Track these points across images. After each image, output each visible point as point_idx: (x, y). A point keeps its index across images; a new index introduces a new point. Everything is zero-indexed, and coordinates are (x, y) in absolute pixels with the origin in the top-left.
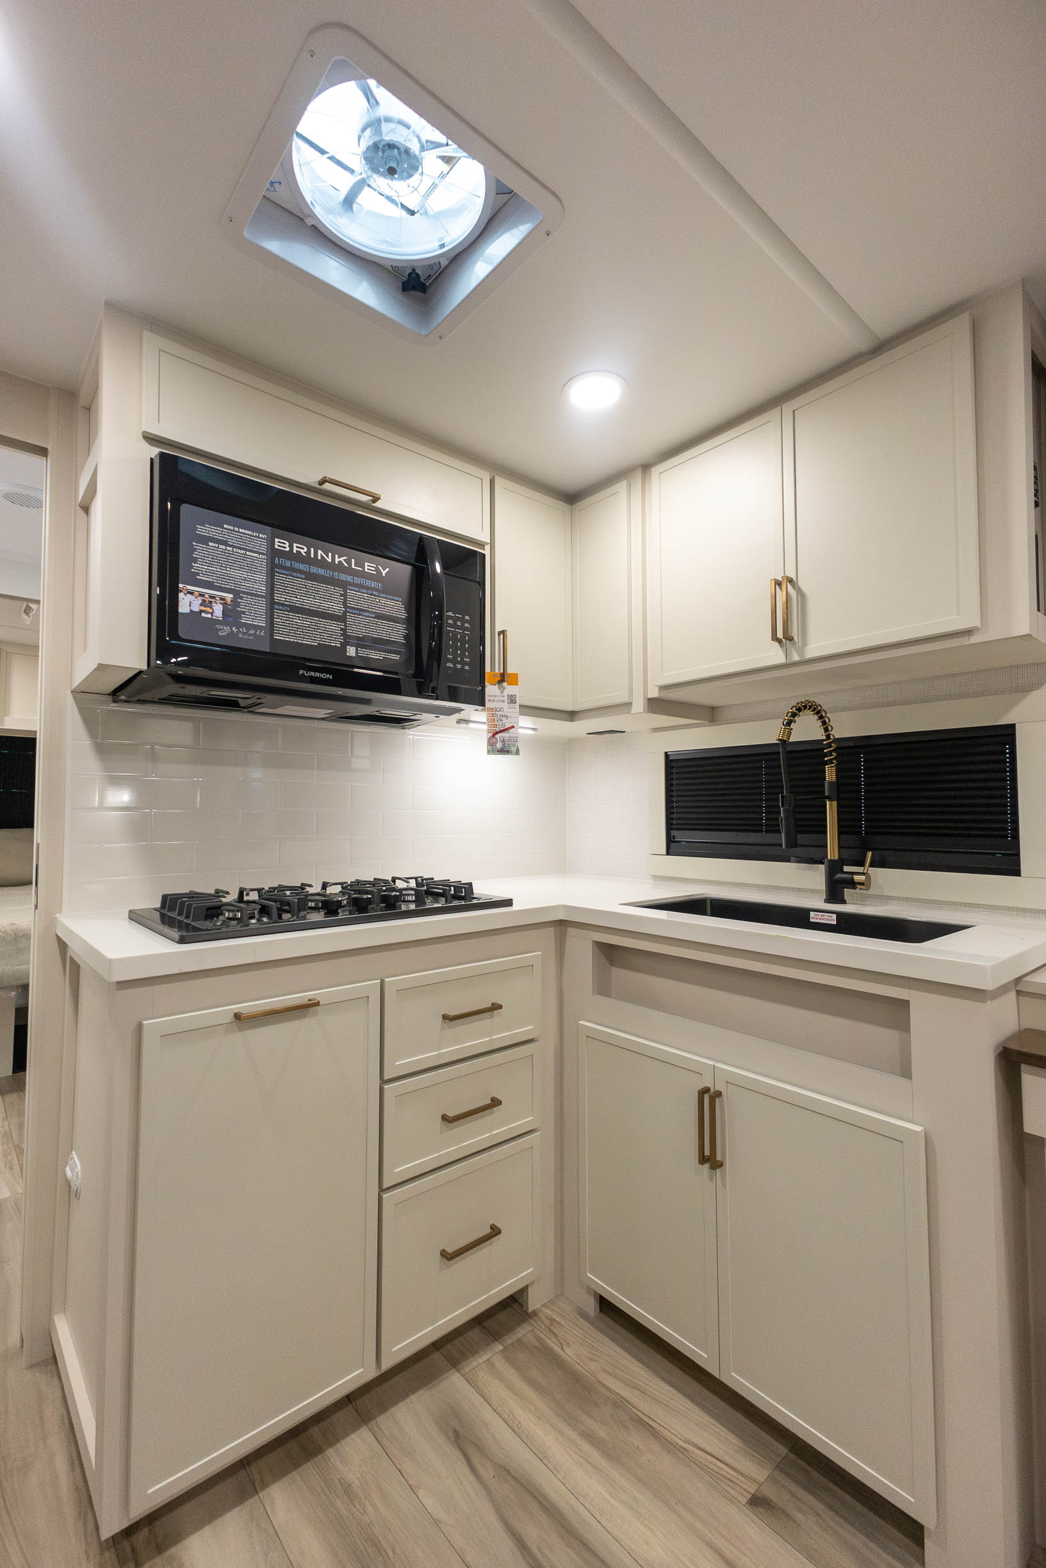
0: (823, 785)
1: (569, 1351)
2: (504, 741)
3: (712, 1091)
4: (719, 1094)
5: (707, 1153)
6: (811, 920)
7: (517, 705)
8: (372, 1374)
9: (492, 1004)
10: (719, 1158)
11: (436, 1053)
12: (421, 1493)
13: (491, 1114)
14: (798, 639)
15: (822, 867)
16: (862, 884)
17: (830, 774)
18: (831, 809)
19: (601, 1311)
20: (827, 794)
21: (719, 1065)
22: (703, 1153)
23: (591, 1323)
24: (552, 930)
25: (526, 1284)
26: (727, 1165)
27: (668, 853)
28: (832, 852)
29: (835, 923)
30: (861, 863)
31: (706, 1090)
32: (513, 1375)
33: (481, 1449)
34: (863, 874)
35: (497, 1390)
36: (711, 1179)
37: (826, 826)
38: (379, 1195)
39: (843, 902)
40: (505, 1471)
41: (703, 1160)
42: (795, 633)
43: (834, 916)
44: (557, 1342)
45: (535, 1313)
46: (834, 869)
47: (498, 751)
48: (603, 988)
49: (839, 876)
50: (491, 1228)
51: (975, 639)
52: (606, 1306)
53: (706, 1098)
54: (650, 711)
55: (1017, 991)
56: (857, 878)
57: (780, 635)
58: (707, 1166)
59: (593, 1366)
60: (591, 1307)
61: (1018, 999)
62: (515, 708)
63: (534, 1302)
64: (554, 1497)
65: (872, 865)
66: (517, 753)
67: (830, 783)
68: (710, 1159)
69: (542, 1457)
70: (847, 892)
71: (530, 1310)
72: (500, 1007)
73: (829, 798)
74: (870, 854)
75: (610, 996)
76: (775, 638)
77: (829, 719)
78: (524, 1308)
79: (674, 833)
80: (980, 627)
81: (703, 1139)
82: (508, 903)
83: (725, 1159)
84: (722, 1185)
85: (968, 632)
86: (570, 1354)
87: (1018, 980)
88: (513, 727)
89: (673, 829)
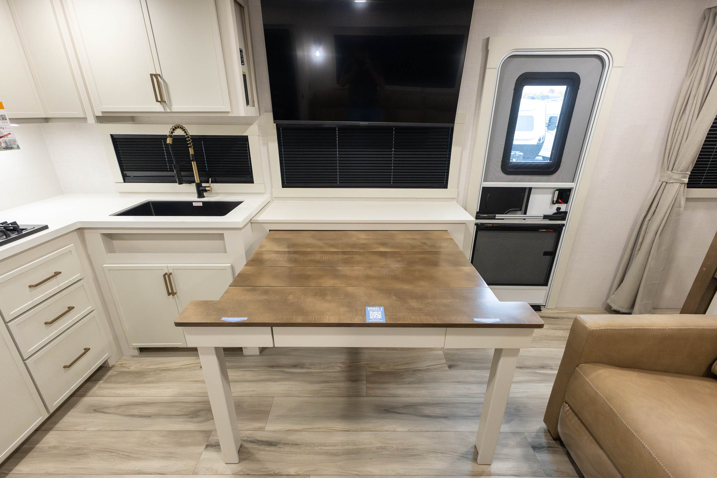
0: (190, 156)
1: (132, 368)
2: (6, 142)
3: (168, 273)
4: (171, 274)
5: (170, 291)
6: (194, 205)
7: (7, 119)
8: (47, 415)
9: (55, 273)
10: (175, 291)
11: (31, 302)
12: (87, 430)
13: (70, 313)
14: (168, 102)
15: (194, 184)
16: (209, 190)
17: (191, 151)
18: (194, 165)
19: (141, 352)
20: (191, 159)
21: (168, 265)
22: (169, 292)
23: (139, 357)
24: (75, 233)
25: (106, 359)
26: (178, 293)
27: (125, 182)
28: (197, 180)
29: (202, 205)
30: (208, 182)
31: (166, 274)
32: (112, 385)
33: (107, 407)
34: (209, 187)
35: (106, 392)
36: (173, 298)
37: (193, 169)
38: (24, 363)
39: (204, 197)
40: (120, 406)
41: (169, 294)
42: (166, 99)
43: (201, 203)
44: (126, 368)
45: (113, 366)
46: (198, 186)
47: (4, 148)
48: (111, 250)
49: (201, 188)
50: (84, 349)
51: (230, 115)
52: (143, 350)
53: (167, 276)
54: (99, 122)
55: (251, 223)
56: (207, 189)
57: (159, 100)
58: (171, 295)
59: (143, 367)
60: (136, 352)
61: (251, 224)
62: (7, 123)
63: (111, 363)
64: (140, 401)
65: (211, 183)
66: (18, 148)
67: (192, 155)
68: (171, 293)
69: (132, 395)
70: (205, 194)
71: (110, 366)
72: (60, 273)
73: (193, 160)
74: (210, 179)
75: (116, 253)
76: (157, 101)
77: (187, 130)
78: (108, 367)
79: (125, 172)
80: (230, 111)
81: (168, 287)
82: (46, 227)
83: (177, 291)
84: (177, 298)
85: (228, 112)
86: (133, 368)
87: (251, 220)
88: (10, 134)
89: (124, 171)
